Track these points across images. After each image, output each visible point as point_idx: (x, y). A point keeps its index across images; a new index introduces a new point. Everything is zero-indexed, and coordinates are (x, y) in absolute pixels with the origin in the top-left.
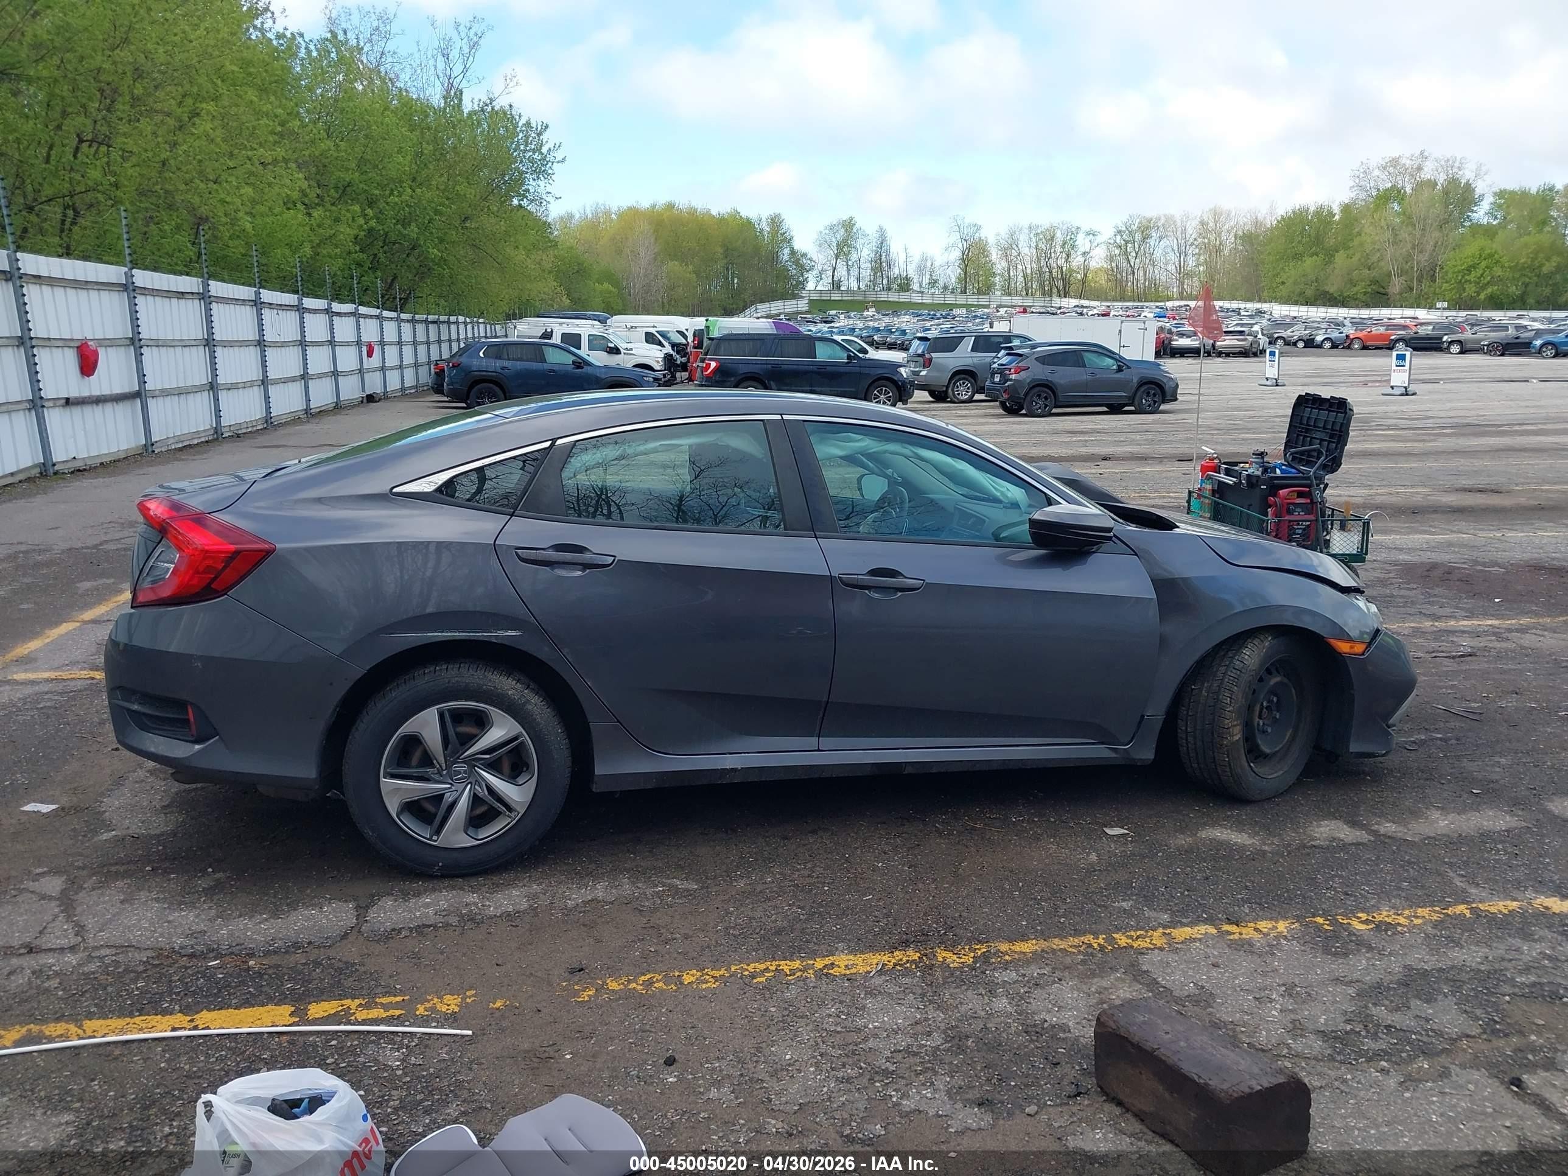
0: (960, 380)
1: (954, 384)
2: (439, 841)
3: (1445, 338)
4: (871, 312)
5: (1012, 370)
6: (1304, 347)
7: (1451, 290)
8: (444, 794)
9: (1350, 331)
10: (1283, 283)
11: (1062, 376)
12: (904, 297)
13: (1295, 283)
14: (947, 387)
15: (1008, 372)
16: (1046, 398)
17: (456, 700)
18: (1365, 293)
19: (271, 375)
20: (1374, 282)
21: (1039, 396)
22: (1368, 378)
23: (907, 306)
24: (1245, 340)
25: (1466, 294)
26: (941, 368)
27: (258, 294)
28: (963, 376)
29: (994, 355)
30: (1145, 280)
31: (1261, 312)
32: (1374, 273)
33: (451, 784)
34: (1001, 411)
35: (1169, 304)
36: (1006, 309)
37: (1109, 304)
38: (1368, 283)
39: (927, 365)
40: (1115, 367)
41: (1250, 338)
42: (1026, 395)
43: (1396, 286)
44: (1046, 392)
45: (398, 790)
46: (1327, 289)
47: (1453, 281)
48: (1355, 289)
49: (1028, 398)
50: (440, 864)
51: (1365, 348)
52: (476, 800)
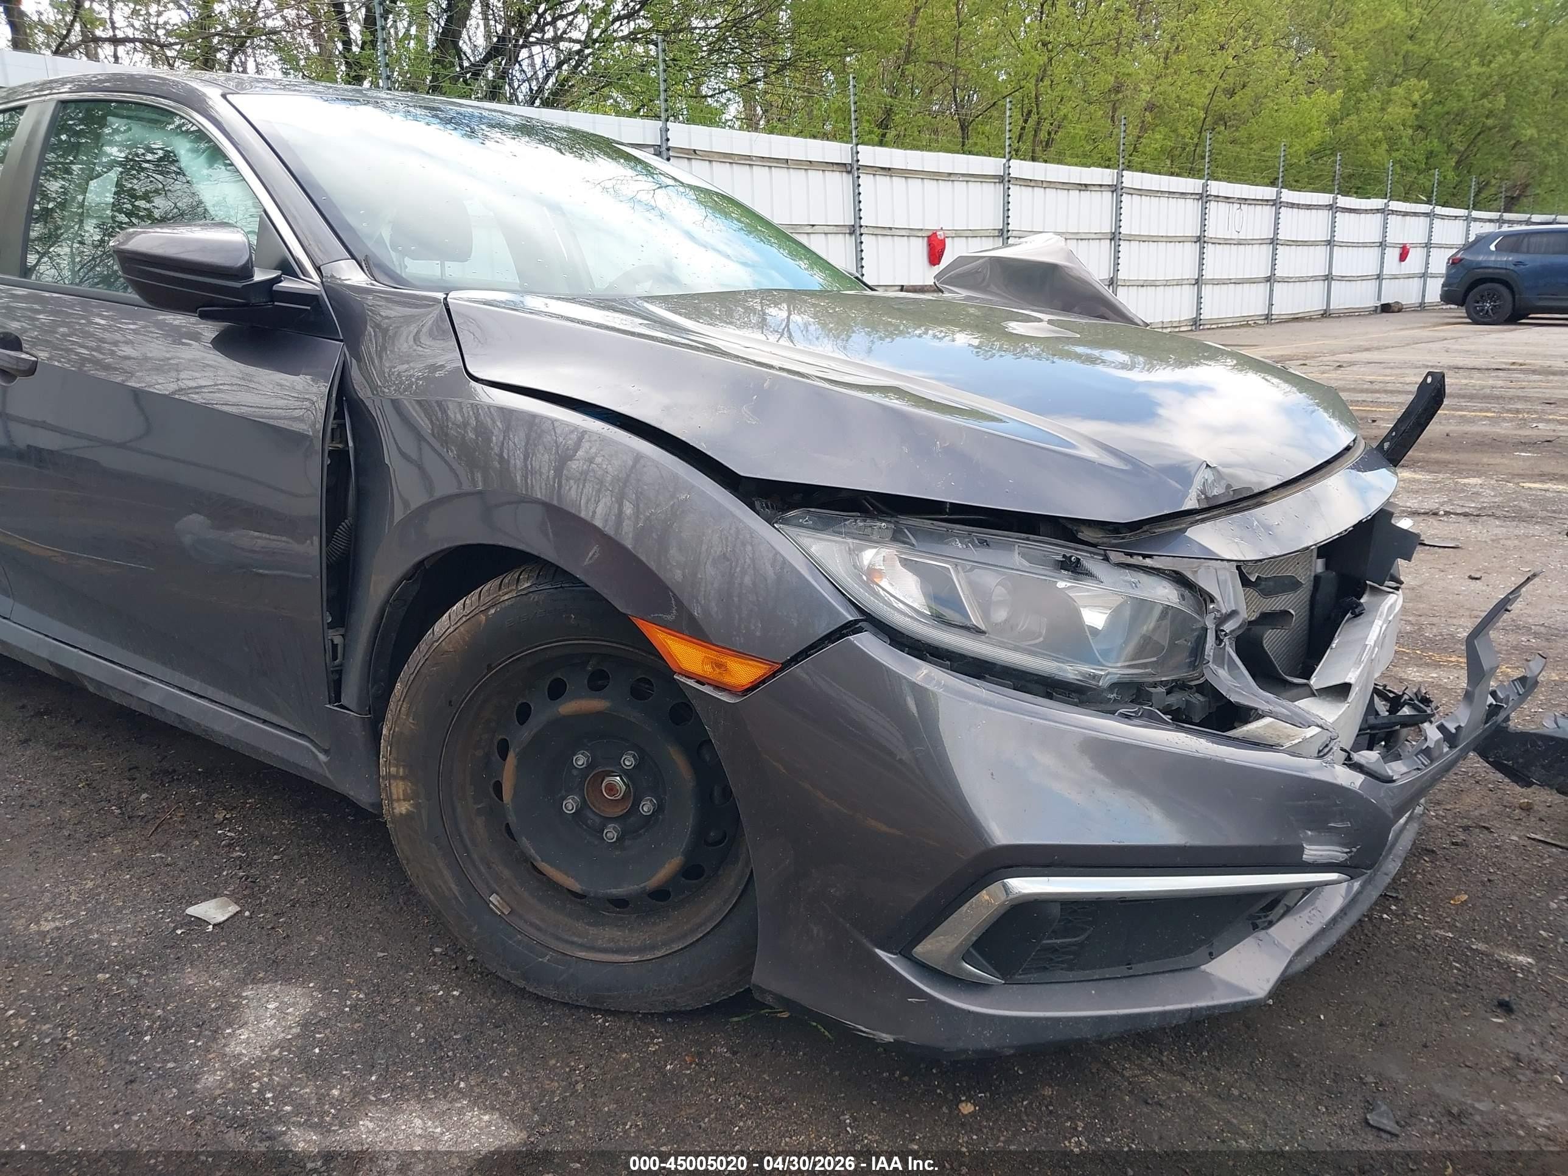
19: (1208, 274)
27: (1205, 186)
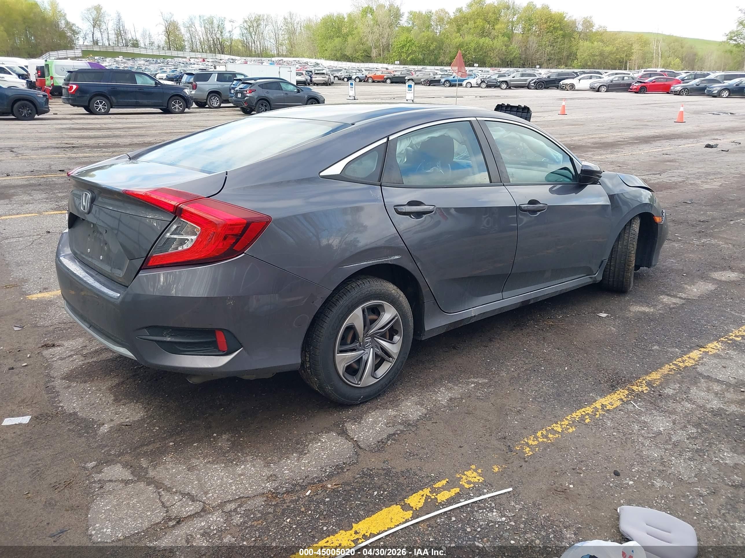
0: (213, 96)
1: (210, 98)
2: (361, 384)
3: (406, 78)
4: (120, 58)
5: (248, 91)
6: (359, 81)
7: (397, 56)
8: (362, 357)
9: (366, 73)
10: (326, 50)
11: (272, 94)
12: (136, 51)
13: (332, 50)
14: (207, 99)
15: (245, 92)
16: (266, 106)
17: (369, 301)
18: (362, 56)
20: (365, 51)
21: (262, 105)
22: (395, 96)
23: (140, 55)
24: (325, 77)
25: (402, 58)
26: (202, 90)
28: (215, 94)
29: (231, 83)
30: (260, 47)
31: (317, 64)
32: (365, 47)
33: (364, 350)
34: (242, 113)
35: (273, 59)
36: (194, 59)
37: (245, 58)
38: (363, 51)
39: (194, 88)
40: (296, 90)
41: (327, 76)
42: (256, 104)
43: (374, 53)
44: (265, 103)
45: (344, 359)
46: (346, 53)
47: (397, 52)
48: (358, 54)
49: (257, 106)
50: (362, 397)
51: (373, 82)
52: (376, 356)
